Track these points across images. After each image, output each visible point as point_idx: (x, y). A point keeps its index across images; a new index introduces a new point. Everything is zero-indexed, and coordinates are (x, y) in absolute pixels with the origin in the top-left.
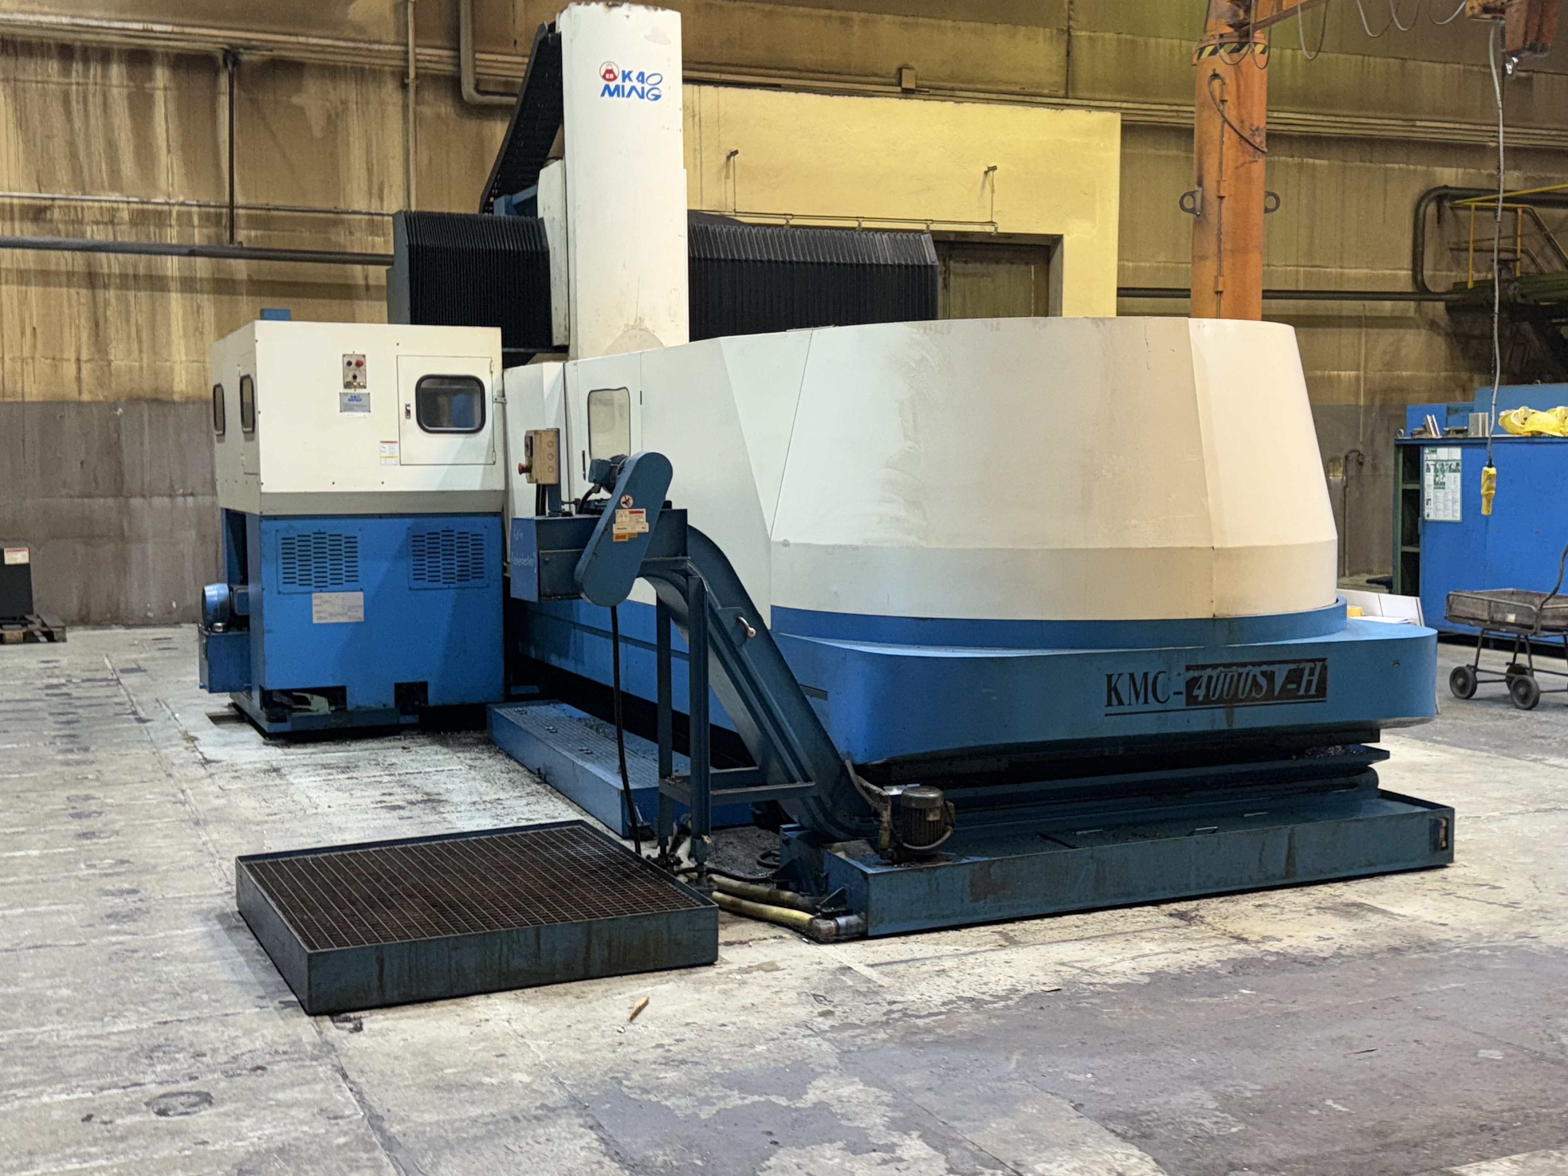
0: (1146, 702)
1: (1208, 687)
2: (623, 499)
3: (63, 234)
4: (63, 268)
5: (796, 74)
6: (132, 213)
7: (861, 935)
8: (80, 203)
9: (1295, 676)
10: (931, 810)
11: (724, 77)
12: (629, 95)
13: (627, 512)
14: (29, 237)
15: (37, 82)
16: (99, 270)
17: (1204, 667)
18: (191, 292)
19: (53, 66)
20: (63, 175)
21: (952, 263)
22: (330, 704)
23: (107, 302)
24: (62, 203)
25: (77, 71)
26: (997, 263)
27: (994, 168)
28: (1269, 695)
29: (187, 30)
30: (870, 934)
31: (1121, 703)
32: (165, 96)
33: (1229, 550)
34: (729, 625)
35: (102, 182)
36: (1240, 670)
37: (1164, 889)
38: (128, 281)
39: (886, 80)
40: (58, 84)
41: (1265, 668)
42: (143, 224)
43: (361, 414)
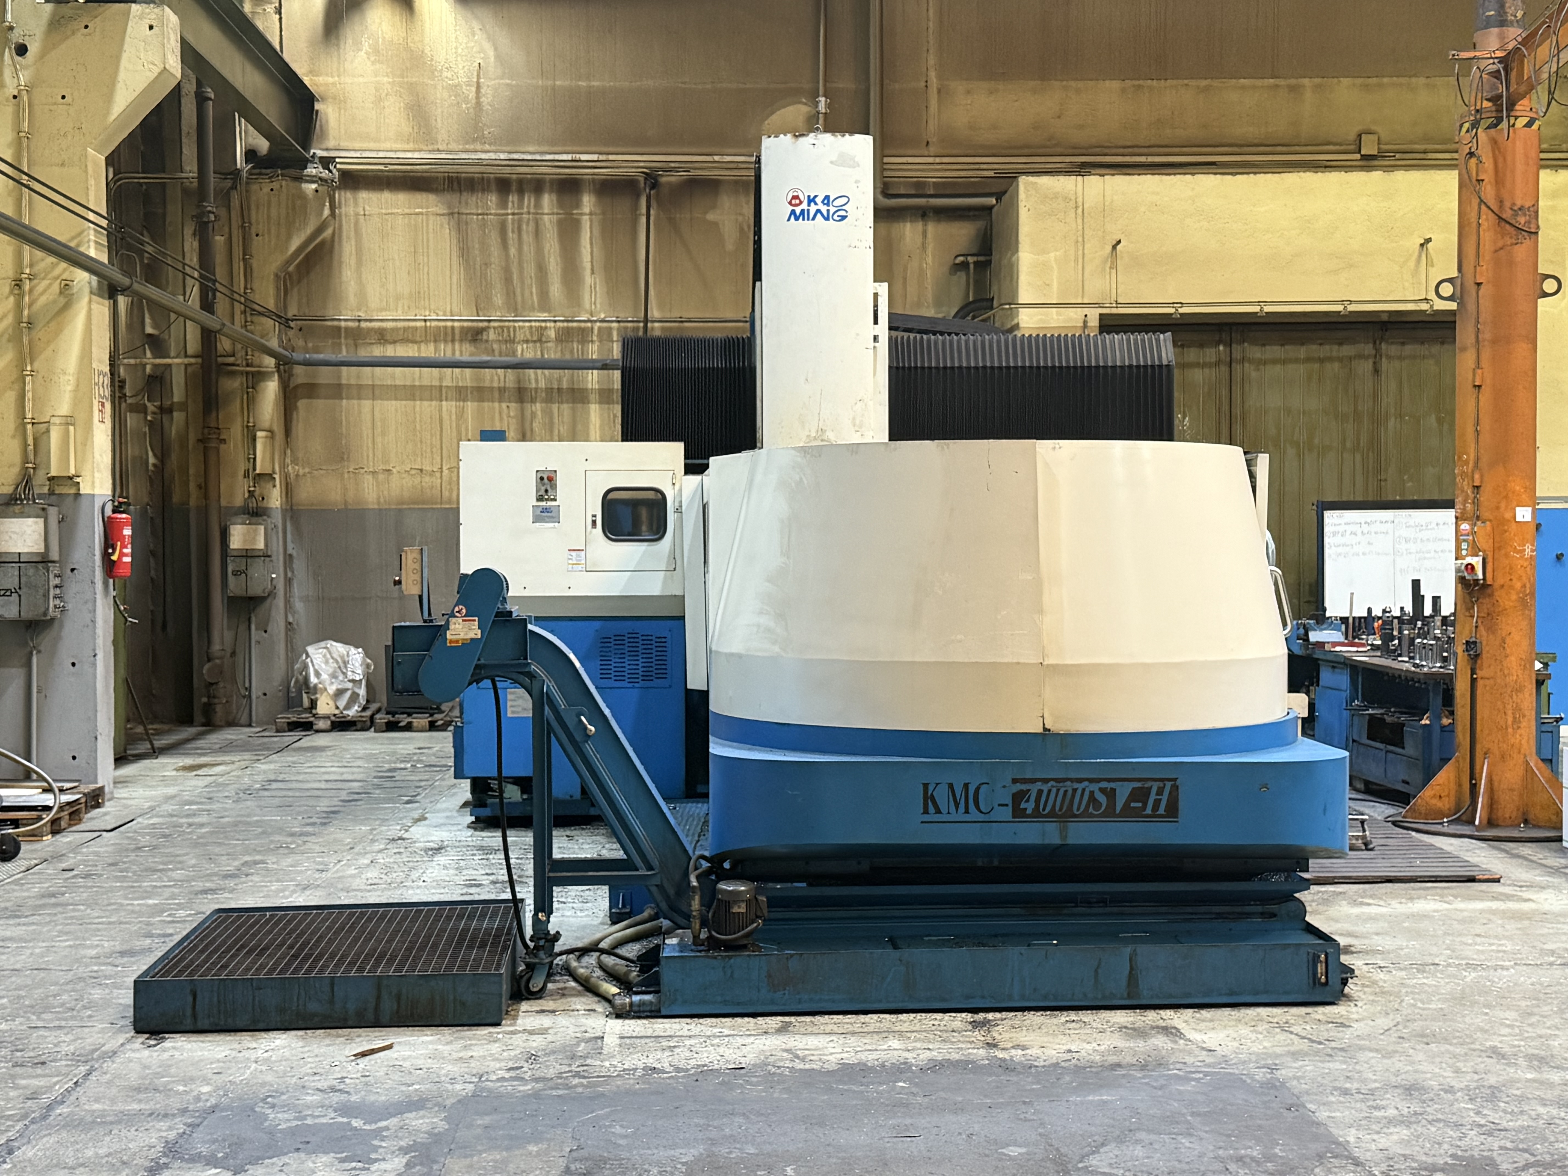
0: (967, 811)
1: (1038, 801)
2: (457, 609)
3: (497, 353)
4: (496, 385)
6: (557, 331)
7: (654, 1013)
8: (511, 324)
9: (1140, 795)
10: (735, 902)
12: (813, 219)
13: (460, 620)
14: (466, 358)
15: (478, 215)
16: (527, 385)
17: (1033, 781)
18: (608, 403)
19: (492, 199)
20: (499, 299)
21: (1384, 346)
23: (533, 415)
24: (496, 324)
25: (513, 202)
26: (1443, 343)
27: (1429, 240)
28: (1110, 812)
29: (611, 157)
30: (663, 1013)
31: (938, 811)
32: (591, 221)
34: (571, 723)
35: (533, 302)
36: (1076, 785)
38: (553, 395)
39: (1342, 148)
40: (496, 215)
41: (1104, 785)
42: (567, 341)
43: (551, 525)
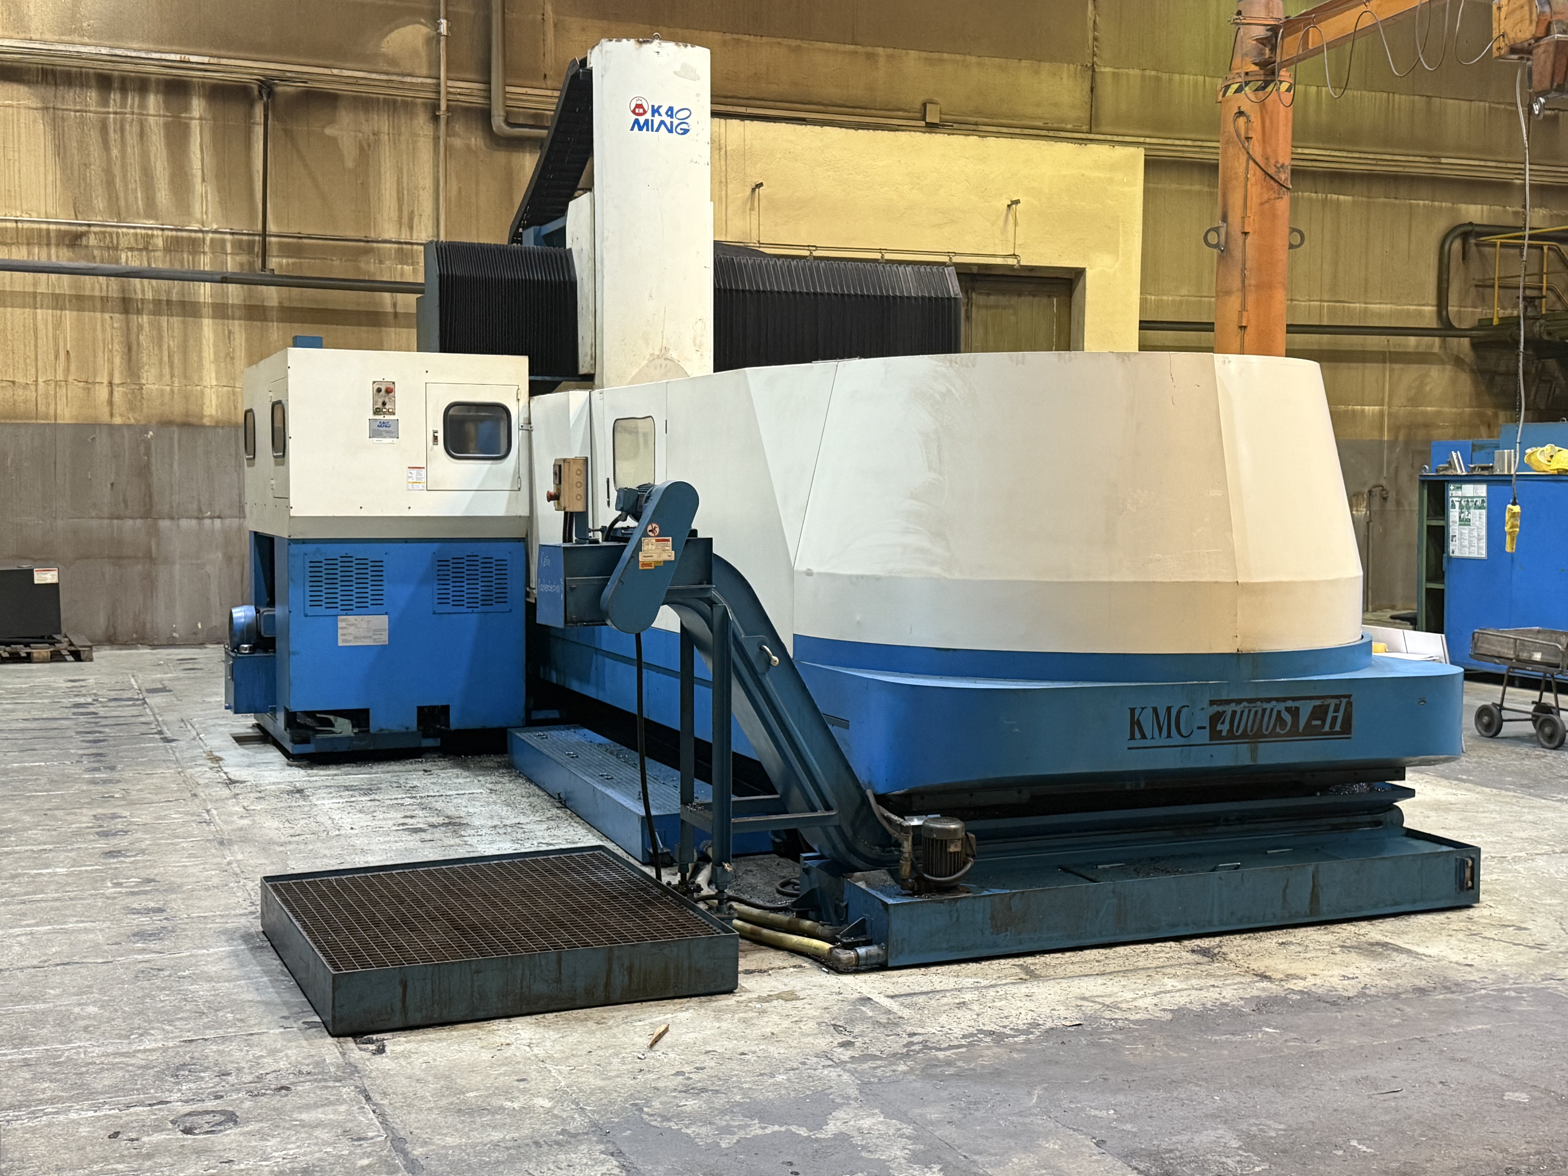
0: (1169, 736)
1: (1232, 723)
2: (650, 528)
3: (98, 259)
4: (97, 293)
5: (821, 108)
6: (166, 240)
7: (881, 966)
8: (115, 230)
9: (1319, 713)
10: (952, 841)
11: (750, 111)
12: (658, 130)
13: (653, 540)
14: (64, 263)
15: (76, 111)
16: (133, 296)
17: (1228, 702)
18: (223, 318)
19: (92, 96)
20: (100, 203)
21: (974, 295)
22: (353, 727)
23: (140, 327)
24: (97, 229)
25: (115, 100)
26: (1020, 295)
27: (1017, 202)
28: (1294, 732)
29: (224, 61)
30: (890, 965)
31: (1144, 737)
32: (201, 126)
33: (1253, 584)
34: (752, 652)
35: (138, 208)
36: (1265, 705)
37: (1187, 925)
38: (162, 307)
39: (911, 114)
40: (96, 112)
41: (1289, 704)
42: (176, 251)
43: (389, 440)
